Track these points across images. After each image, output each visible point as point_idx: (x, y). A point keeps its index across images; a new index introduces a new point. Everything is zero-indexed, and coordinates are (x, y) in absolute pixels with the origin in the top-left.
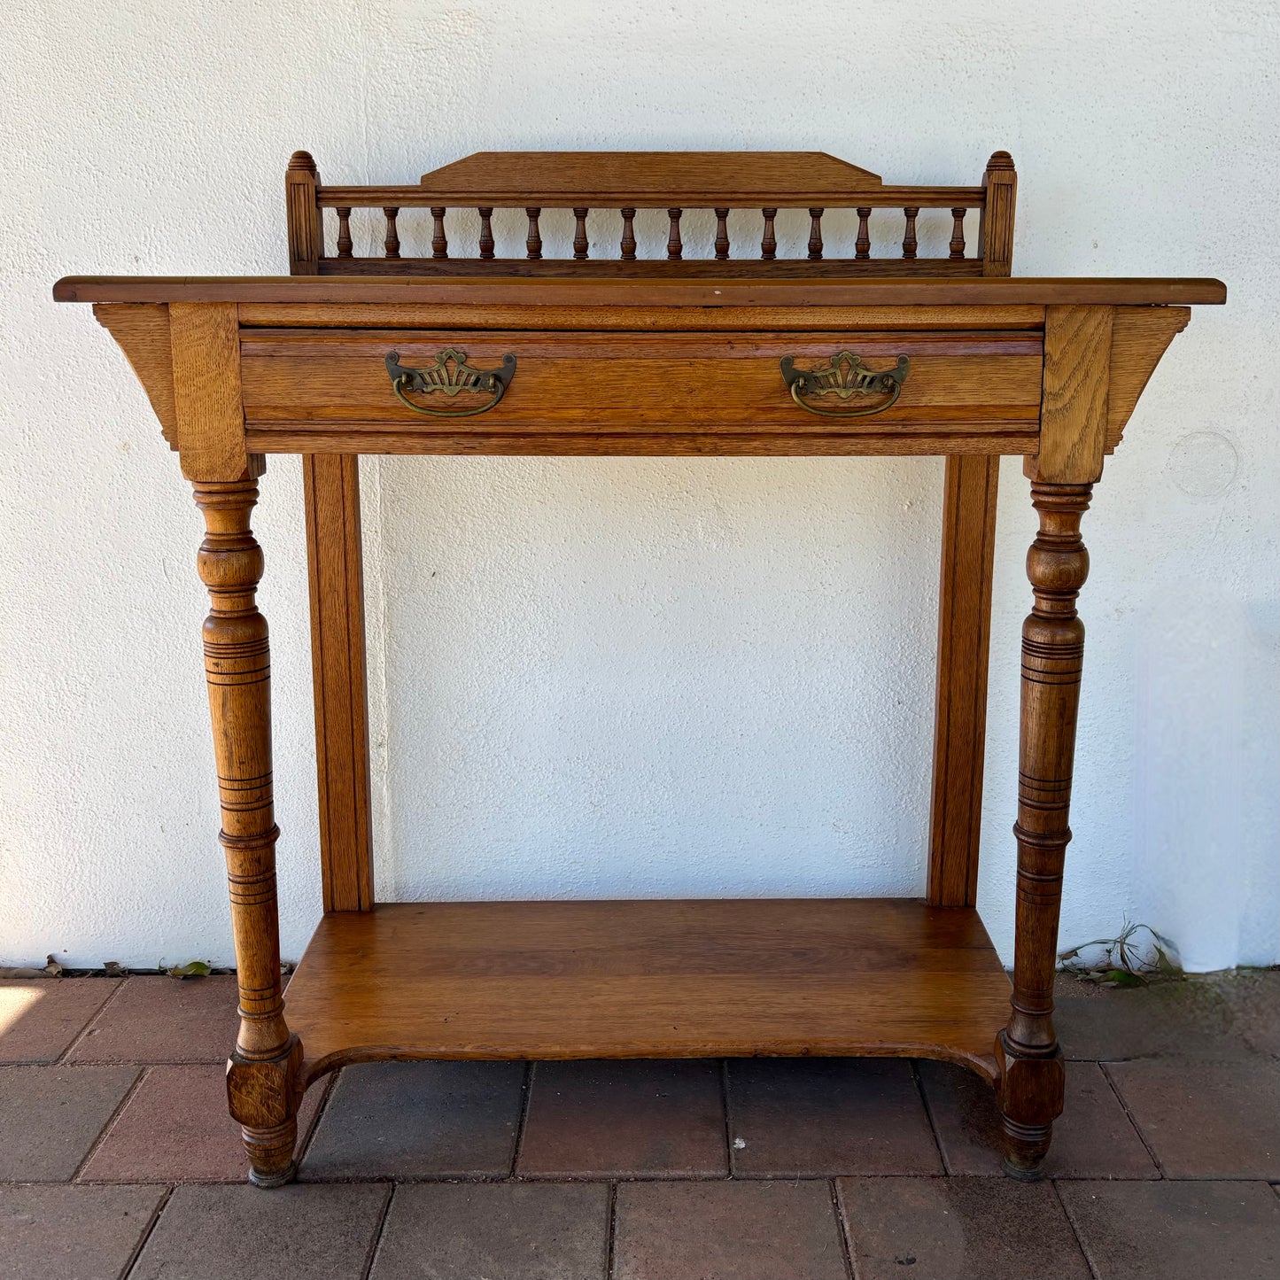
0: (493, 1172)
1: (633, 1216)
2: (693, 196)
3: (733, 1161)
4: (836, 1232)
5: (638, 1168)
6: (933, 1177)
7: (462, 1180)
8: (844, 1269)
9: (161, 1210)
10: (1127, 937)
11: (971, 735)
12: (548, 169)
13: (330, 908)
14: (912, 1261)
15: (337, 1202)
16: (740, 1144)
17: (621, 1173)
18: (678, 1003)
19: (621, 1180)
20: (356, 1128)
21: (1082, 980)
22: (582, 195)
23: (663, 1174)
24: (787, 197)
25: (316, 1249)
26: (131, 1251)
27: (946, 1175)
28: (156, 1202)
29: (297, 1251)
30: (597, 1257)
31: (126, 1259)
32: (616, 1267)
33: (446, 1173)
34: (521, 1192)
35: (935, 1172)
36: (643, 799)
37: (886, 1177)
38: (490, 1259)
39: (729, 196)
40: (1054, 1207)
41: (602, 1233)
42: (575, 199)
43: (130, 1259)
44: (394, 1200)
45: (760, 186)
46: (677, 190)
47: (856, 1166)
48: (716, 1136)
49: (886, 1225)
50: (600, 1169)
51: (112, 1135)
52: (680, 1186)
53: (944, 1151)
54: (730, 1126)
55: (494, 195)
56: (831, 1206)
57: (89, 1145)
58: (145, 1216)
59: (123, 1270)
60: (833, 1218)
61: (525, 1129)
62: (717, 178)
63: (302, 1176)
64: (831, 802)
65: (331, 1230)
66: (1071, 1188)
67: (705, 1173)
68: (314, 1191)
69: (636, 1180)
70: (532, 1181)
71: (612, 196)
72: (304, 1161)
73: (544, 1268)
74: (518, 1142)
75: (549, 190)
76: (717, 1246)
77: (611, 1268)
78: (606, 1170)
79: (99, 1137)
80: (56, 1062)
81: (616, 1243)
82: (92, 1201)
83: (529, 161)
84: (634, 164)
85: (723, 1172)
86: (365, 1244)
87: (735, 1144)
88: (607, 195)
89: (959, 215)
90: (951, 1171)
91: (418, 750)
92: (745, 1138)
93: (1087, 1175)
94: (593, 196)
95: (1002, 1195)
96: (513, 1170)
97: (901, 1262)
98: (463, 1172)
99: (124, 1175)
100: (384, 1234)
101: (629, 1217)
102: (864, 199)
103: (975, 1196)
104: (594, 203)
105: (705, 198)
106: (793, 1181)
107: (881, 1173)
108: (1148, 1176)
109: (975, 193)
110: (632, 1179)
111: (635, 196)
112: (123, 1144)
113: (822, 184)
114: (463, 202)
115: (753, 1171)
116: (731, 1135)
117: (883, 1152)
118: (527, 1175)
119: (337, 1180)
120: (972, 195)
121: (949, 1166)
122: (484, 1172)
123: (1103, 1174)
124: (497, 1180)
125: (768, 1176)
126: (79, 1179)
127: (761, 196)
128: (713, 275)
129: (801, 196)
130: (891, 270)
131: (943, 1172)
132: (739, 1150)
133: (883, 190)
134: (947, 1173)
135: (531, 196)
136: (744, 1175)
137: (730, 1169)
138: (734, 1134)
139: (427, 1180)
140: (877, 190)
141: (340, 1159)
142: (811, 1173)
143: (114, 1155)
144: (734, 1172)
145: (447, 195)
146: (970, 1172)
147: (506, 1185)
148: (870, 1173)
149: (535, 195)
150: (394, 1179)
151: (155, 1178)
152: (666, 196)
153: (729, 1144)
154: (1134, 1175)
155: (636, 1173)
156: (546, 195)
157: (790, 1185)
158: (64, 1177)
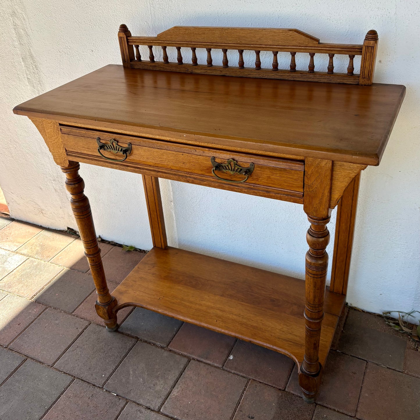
0: (162, 345)
1: (189, 373)
2: (246, 45)
3: (226, 363)
4: (238, 399)
5: (199, 356)
6: (280, 389)
7: (154, 344)
8: (232, 413)
9: (85, 329)
10: (411, 313)
11: (347, 244)
12: (196, 34)
13: (155, 246)
14: (252, 418)
15: (122, 342)
16: (231, 357)
17: (194, 356)
18: (223, 311)
19: (194, 359)
20: (138, 318)
21: (387, 324)
22: (208, 44)
23: (204, 361)
24: (281, 47)
25: (110, 355)
26: (73, 340)
27: (284, 390)
28: (85, 327)
29: (106, 354)
30: (171, 383)
31: (71, 343)
32: (175, 388)
33: (151, 341)
34: (166, 354)
35: (281, 388)
36: (245, 233)
37: (265, 384)
38: (146, 374)
39: (259, 46)
40: (309, 415)
41: (177, 375)
42: (206, 45)
43: (72, 343)
44: (135, 345)
45: (270, 43)
46: (241, 43)
47: (259, 377)
48: (227, 352)
49: (253, 403)
50: (189, 354)
51: (86, 301)
52: (207, 367)
53: (289, 381)
54: (233, 350)
55: (180, 42)
56: (243, 389)
57: (80, 303)
58: (80, 330)
59: (69, 346)
60: (241, 393)
61: (178, 332)
62: (254, 39)
63: (119, 330)
64: (306, 247)
65: (116, 350)
66: (320, 410)
67: (216, 365)
68: (119, 336)
69: (197, 360)
70: (170, 351)
71: (218, 44)
72: (122, 325)
73: (157, 382)
74: (175, 336)
75: (196, 41)
76: (203, 392)
77: (173, 388)
78: (191, 354)
79: (84, 301)
80: (86, 272)
81: (179, 380)
82: (72, 322)
83: (190, 31)
85: (220, 366)
86: (122, 357)
87: (230, 357)
88: (216, 44)
89: (352, 58)
90: (286, 390)
91: (181, 205)
92: (234, 356)
93: (329, 406)
94: (212, 44)
95: (296, 405)
96: (168, 346)
97: (249, 417)
98: (155, 342)
99: (83, 316)
100: (127, 356)
101: (188, 373)
102: (312, 49)
103: (287, 401)
104: (213, 46)
105: (251, 46)
106: (238, 376)
107: (265, 383)
108: (350, 414)
109: (358, 49)
110: (196, 359)
111: (226, 45)
112: (87, 305)
113: (294, 43)
114: (170, 45)
115: (229, 369)
116: (231, 353)
117: (270, 375)
118: (170, 348)
119: (126, 334)
120: (357, 50)
121: (287, 387)
122: (160, 344)
123: (335, 408)
124: (162, 348)
125: (232, 372)
126: (73, 314)
127: (271, 46)
128: (253, 75)
129: (286, 47)
130: (321, 79)
131: (284, 389)
132: (230, 360)
133: (319, 46)
134: (285, 389)
135: (192, 43)
136: (226, 369)
137: (223, 366)
138: (232, 353)
139: (146, 342)
140: (316, 46)
141: (130, 327)
142: (245, 375)
143: (83, 308)
144: (224, 367)
145: (166, 42)
146: (292, 392)
147: (164, 350)
148: (262, 381)
149: (193, 43)
150: (139, 338)
151: (88, 319)
152: (237, 45)
153: (228, 356)
154: (345, 412)
155: (198, 358)
156: (196, 43)
157: (236, 377)
158: (71, 312)
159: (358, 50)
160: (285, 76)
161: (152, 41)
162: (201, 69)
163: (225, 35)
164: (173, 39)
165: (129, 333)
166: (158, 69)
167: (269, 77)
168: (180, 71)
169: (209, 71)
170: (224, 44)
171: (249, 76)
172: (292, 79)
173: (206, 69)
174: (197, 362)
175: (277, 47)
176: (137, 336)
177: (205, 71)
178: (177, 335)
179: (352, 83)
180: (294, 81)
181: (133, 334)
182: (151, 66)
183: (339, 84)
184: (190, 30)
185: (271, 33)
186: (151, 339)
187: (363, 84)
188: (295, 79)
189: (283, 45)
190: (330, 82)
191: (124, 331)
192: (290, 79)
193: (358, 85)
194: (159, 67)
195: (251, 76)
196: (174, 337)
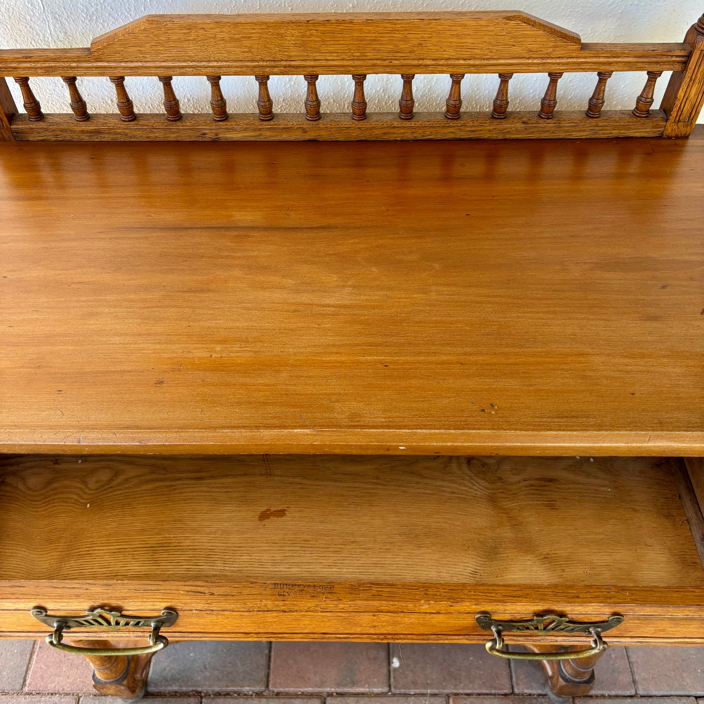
0: (257, 689)
2: (378, 62)
3: (392, 679)
5: (338, 685)
6: (506, 695)
7: (239, 694)
12: (223, 39)
16: (396, 663)
17: (328, 690)
19: (330, 695)
22: (261, 63)
23: (352, 690)
24: (477, 62)
27: (513, 693)
33: (230, 688)
35: (506, 691)
37: (479, 694)
39: (415, 63)
42: (255, 67)
45: (451, 53)
46: (362, 58)
47: (462, 685)
50: (316, 686)
53: (513, 669)
55: (171, 64)
62: (403, 46)
67: (376, 690)
69: (337, 693)
70: (278, 694)
71: (293, 63)
72: (149, 675)
74: (270, 657)
75: (226, 59)
78: (320, 687)
84: (314, 32)
85: (385, 690)
87: (393, 662)
90: (516, 691)
92: (400, 659)
94: (273, 63)
96: (267, 686)
98: (239, 688)
99: (51, 687)
102: (559, 64)
104: (276, 70)
105: (391, 64)
106: (425, 698)
107: (476, 691)
108: (628, 693)
109: (677, 56)
110: (335, 694)
111: (317, 63)
112: (48, 656)
113: (517, 50)
114: (140, 71)
115: (404, 689)
116: (391, 653)
117: (478, 672)
118: (276, 690)
119: (169, 693)
120: (674, 59)
121: (515, 685)
122: (252, 688)
123: (603, 692)
124: (259, 695)
125: (412, 693)
126: (26, 689)
127: (450, 62)
128: (395, 136)
129: (491, 62)
130: (574, 131)
131: (511, 691)
132: (395, 669)
133: (580, 55)
134: (513, 691)
135: (211, 64)
136: (398, 691)
137: (390, 686)
138: (393, 652)
139: (218, 694)
140: (574, 55)
141: (170, 674)
142: (435, 691)
143: (43, 667)
144: (393, 689)
145: (123, 64)
146: (527, 691)
147: (264, 700)
148: (469, 691)
149: (215, 64)
150: (200, 693)
151: (67, 690)
152: (350, 63)
153: (389, 663)
154: (620, 693)
155: (337, 689)
156: (224, 63)
157: (424, 702)
158: (18, 687)
159: (678, 59)
160: (482, 132)
161: (74, 65)
162: (245, 130)
163: (317, 39)
164: (147, 56)
165: (175, 688)
166: (107, 138)
167: (439, 137)
168: (179, 139)
169: (268, 134)
170: (312, 63)
171: (386, 137)
172: (501, 137)
173: (260, 130)
174: (339, 699)
175: (468, 62)
176: (194, 689)
177: (257, 133)
178: (272, 653)
179: (646, 135)
180: (505, 140)
181: (184, 689)
182: (83, 132)
183: (617, 139)
184: (203, 29)
185: (453, 28)
186: (227, 686)
187: (673, 134)
188: (507, 136)
189: (484, 57)
190: (594, 136)
191: (162, 689)
192: (494, 136)
193: (660, 137)
194: (109, 133)
195: (392, 137)
196: (269, 661)
